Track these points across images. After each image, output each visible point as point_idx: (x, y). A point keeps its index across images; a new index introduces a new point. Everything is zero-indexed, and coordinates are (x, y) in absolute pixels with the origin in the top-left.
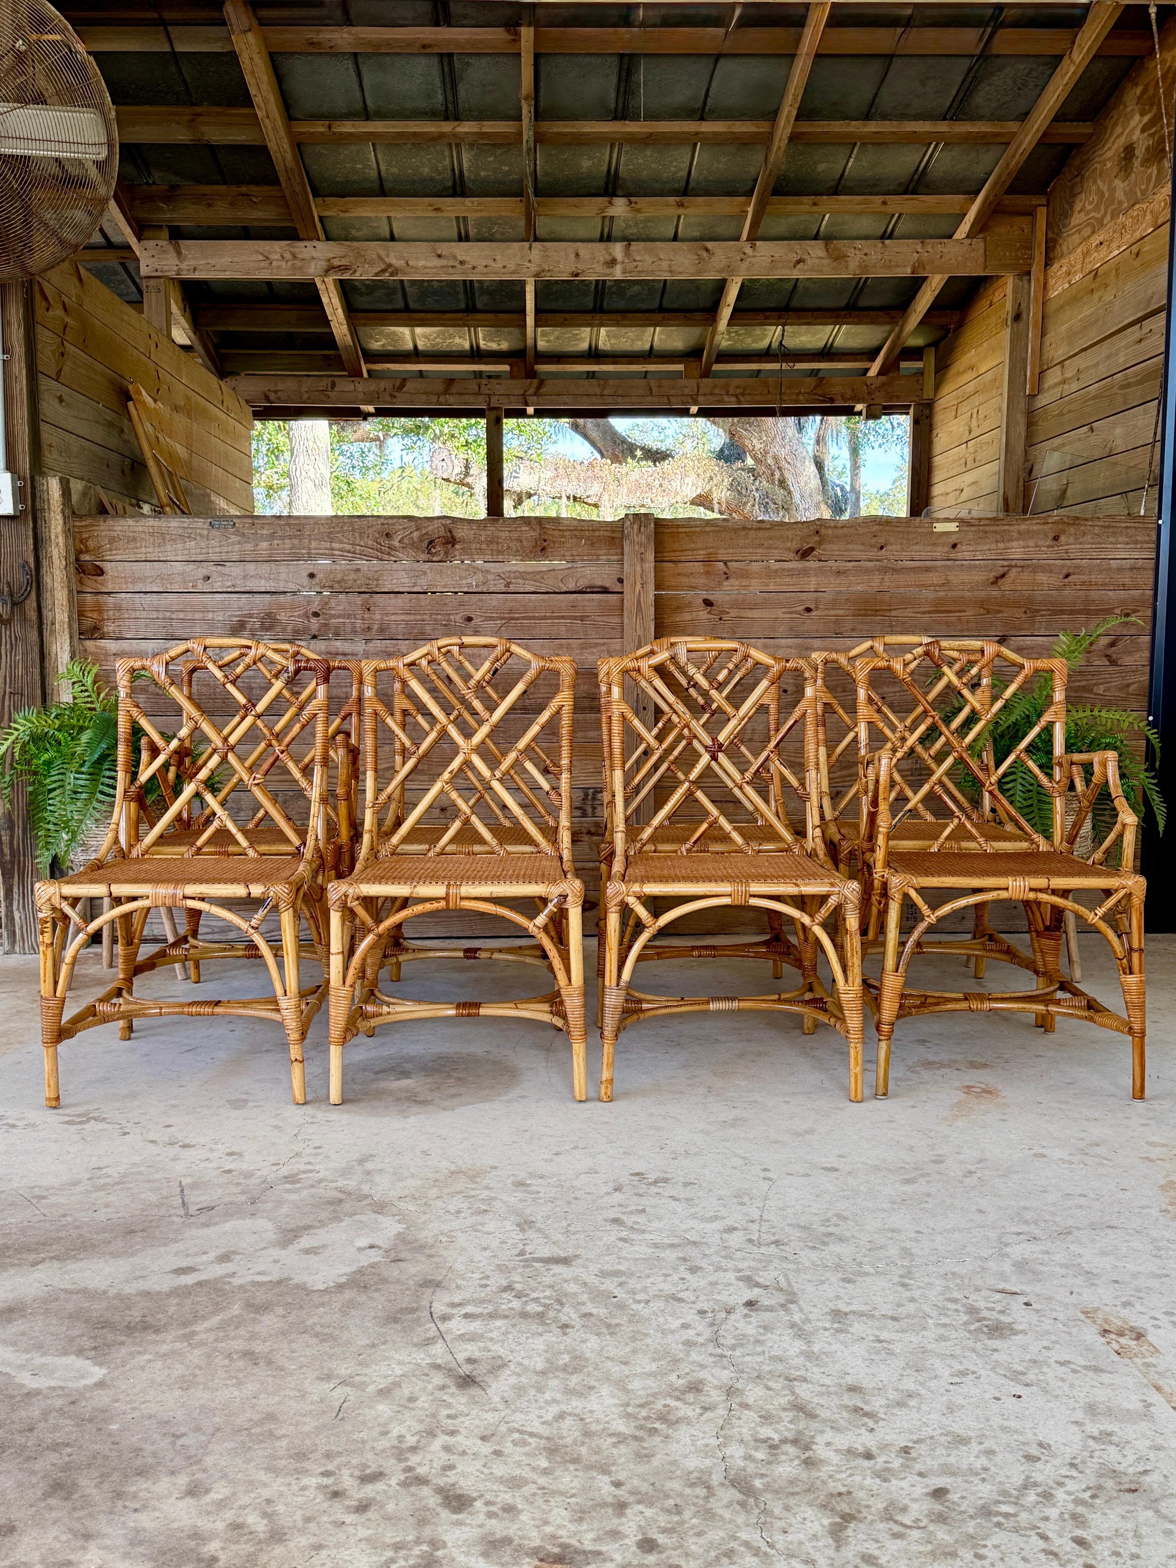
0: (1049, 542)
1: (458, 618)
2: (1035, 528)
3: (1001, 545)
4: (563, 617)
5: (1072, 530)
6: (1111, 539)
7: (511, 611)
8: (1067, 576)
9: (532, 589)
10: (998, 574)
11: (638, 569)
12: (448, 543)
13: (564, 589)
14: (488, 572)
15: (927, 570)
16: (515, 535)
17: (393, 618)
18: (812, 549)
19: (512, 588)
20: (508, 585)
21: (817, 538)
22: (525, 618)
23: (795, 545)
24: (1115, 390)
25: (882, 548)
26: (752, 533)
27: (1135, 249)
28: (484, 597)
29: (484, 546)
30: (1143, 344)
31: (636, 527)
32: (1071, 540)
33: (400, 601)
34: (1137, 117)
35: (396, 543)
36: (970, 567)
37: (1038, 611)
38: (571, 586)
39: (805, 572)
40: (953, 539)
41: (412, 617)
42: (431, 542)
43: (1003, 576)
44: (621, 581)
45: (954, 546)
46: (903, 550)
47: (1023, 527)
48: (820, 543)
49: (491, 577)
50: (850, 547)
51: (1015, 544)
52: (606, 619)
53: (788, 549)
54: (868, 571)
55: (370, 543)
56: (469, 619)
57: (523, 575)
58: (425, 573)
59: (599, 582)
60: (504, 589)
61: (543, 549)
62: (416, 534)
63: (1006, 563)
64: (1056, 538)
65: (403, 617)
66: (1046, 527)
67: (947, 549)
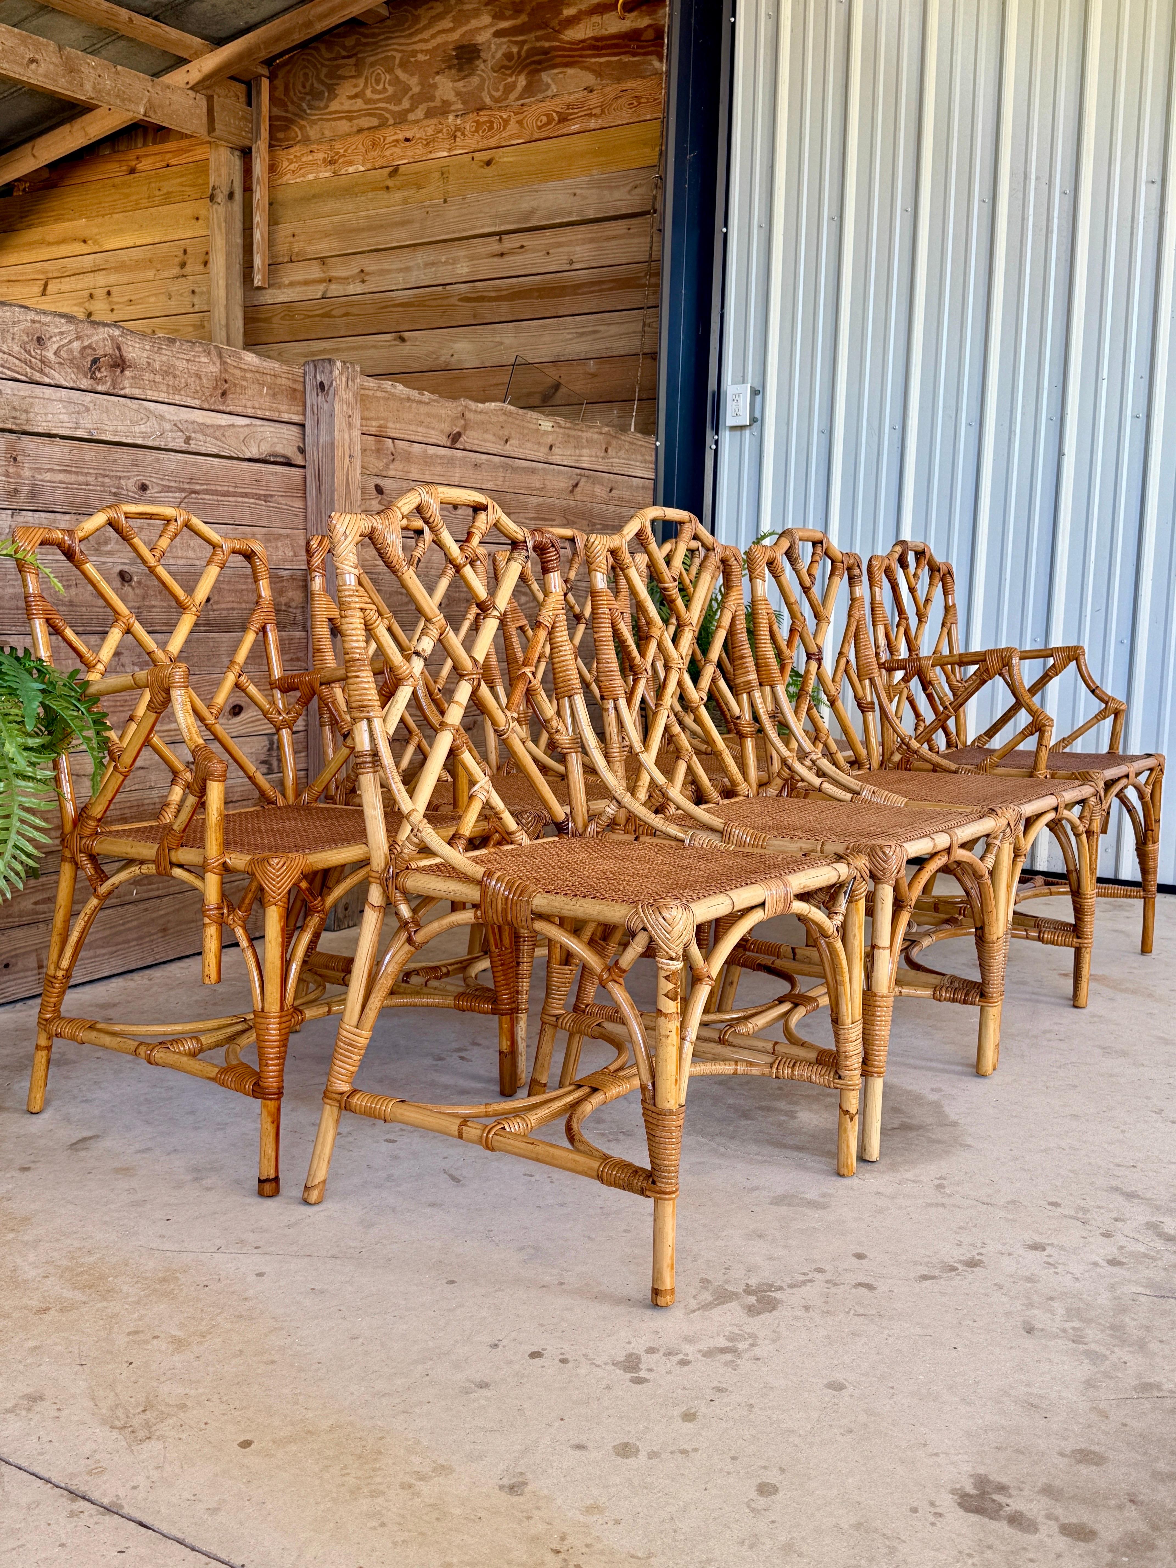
0: (603, 454)
1: (130, 484)
2: (596, 436)
3: (577, 452)
4: (246, 495)
5: (614, 442)
6: (634, 456)
7: (191, 480)
8: (611, 490)
9: (215, 451)
10: (574, 482)
11: (347, 436)
12: (115, 365)
13: (248, 455)
14: (162, 417)
15: (533, 471)
16: (194, 368)
17: (48, 476)
18: (459, 435)
19: (193, 447)
20: (188, 440)
21: (463, 422)
22: (207, 491)
23: (446, 427)
24: (454, 301)
25: (506, 441)
26: (414, 405)
27: (485, 156)
28: (162, 455)
29: (158, 378)
30: (506, 259)
31: (344, 379)
32: (614, 454)
33: (58, 451)
34: (486, 19)
35: (50, 355)
36: (559, 472)
37: (595, 524)
38: (253, 452)
39: (451, 461)
40: (550, 440)
41: (73, 478)
42: (95, 361)
43: (577, 485)
44: (302, 451)
45: (551, 447)
46: (520, 447)
47: (589, 435)
48: (465, 427)
49: (167, 426)
50: (486, 436)
51: (585, 451)
52: (288, 501)
53: (442, 431)
54: (495, 467)
55: (16, 349)
56: (144, 488)
57: (203, 428)
58: (88, 410)
59: (280, 449)
60: (184, 447)
61: (224, 394)
62: (76, 345)
63: (578, 471)
64: (606, 451)
65: (61, 477)
66: (601, 437)
67: (547, 449)
